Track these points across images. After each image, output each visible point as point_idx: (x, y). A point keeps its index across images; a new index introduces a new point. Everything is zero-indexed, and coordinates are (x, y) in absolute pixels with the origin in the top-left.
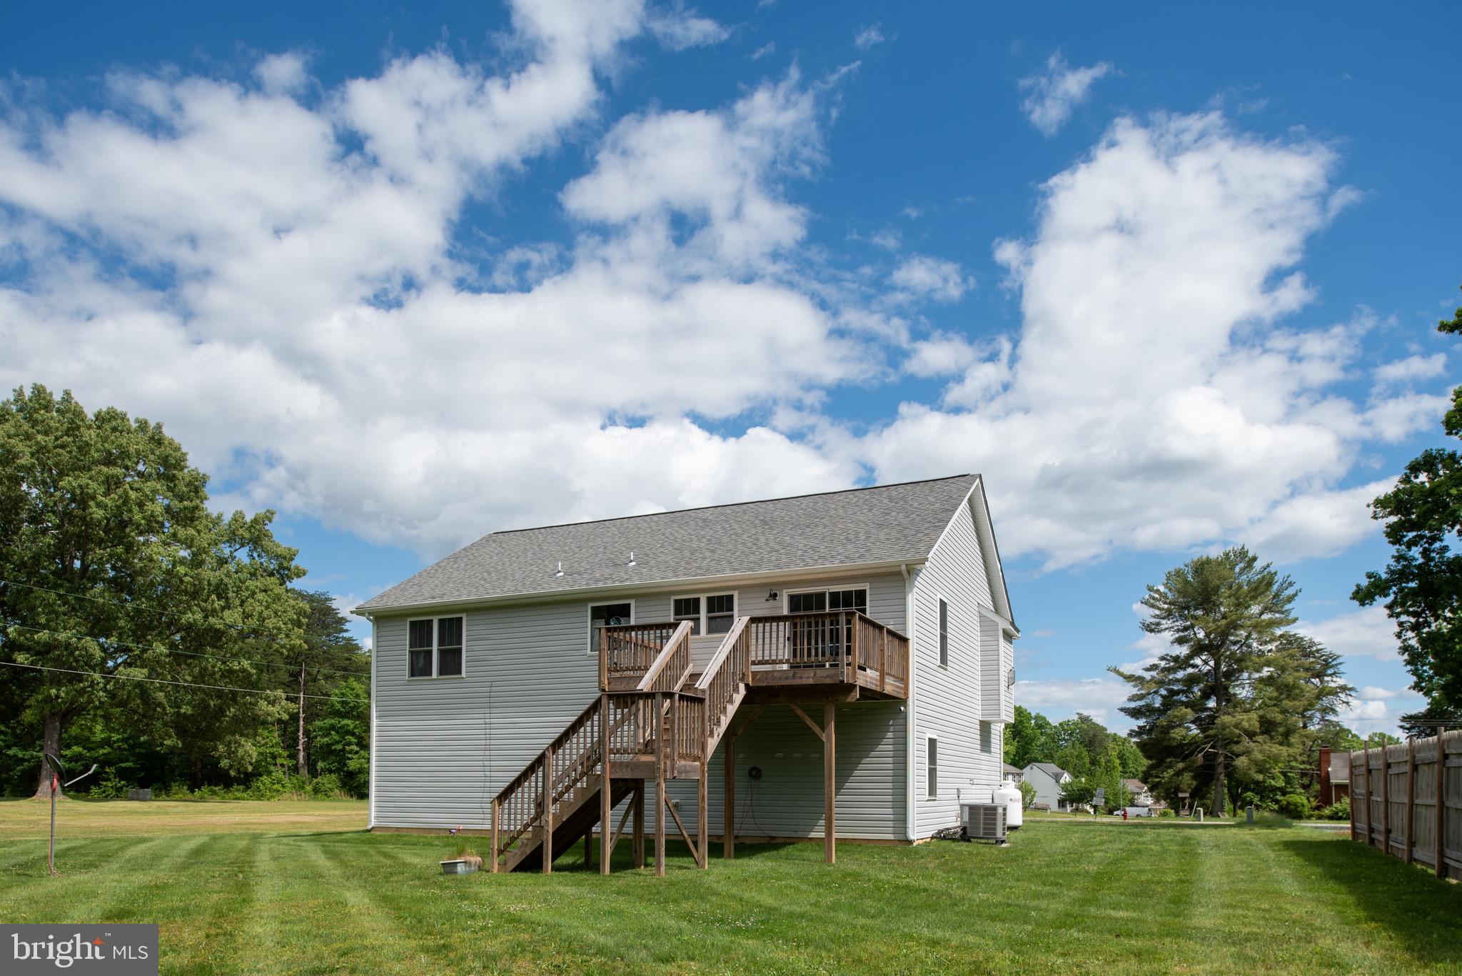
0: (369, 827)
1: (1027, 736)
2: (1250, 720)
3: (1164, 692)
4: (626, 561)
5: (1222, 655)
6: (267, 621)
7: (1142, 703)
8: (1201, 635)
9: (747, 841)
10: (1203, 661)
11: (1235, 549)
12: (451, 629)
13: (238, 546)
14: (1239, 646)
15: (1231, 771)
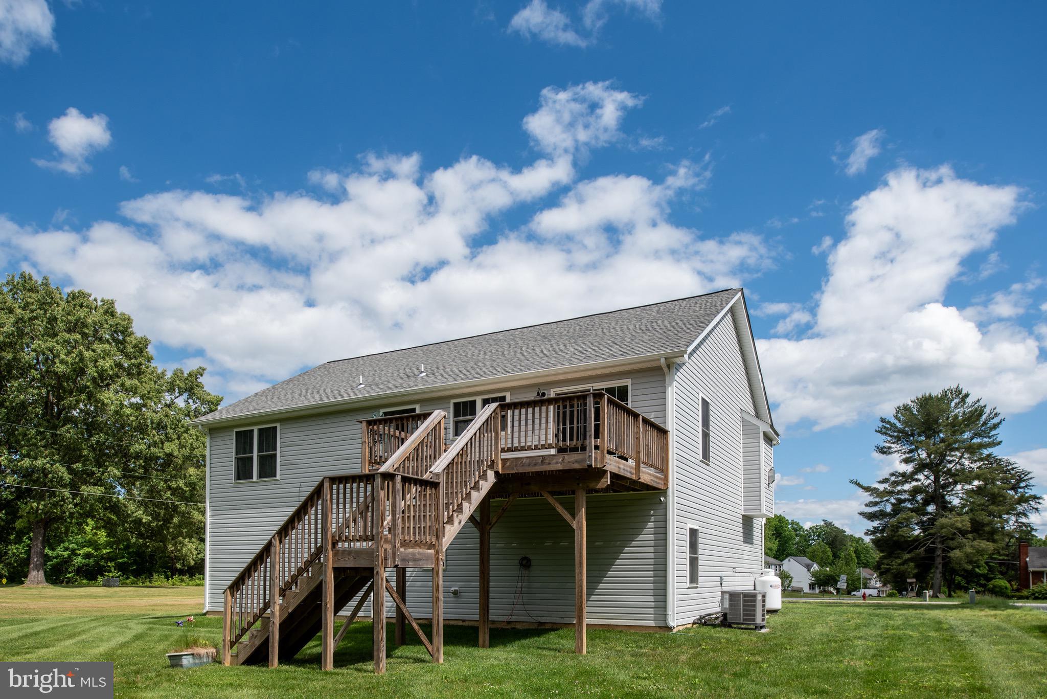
0: (205, 611)
1: (785, 537)
2: (964, 522)
3: (893, 501)
4: (419, 373)
5: (940, 471)
6: (196, 450)
7: (876, 509)
8: (924, 455)
9: (519, 627)
10: (925, 476)
11: (952, 388)
12: (268, 437)
13: (177, 395)
14: (953, 464)
15: (947, 562)
